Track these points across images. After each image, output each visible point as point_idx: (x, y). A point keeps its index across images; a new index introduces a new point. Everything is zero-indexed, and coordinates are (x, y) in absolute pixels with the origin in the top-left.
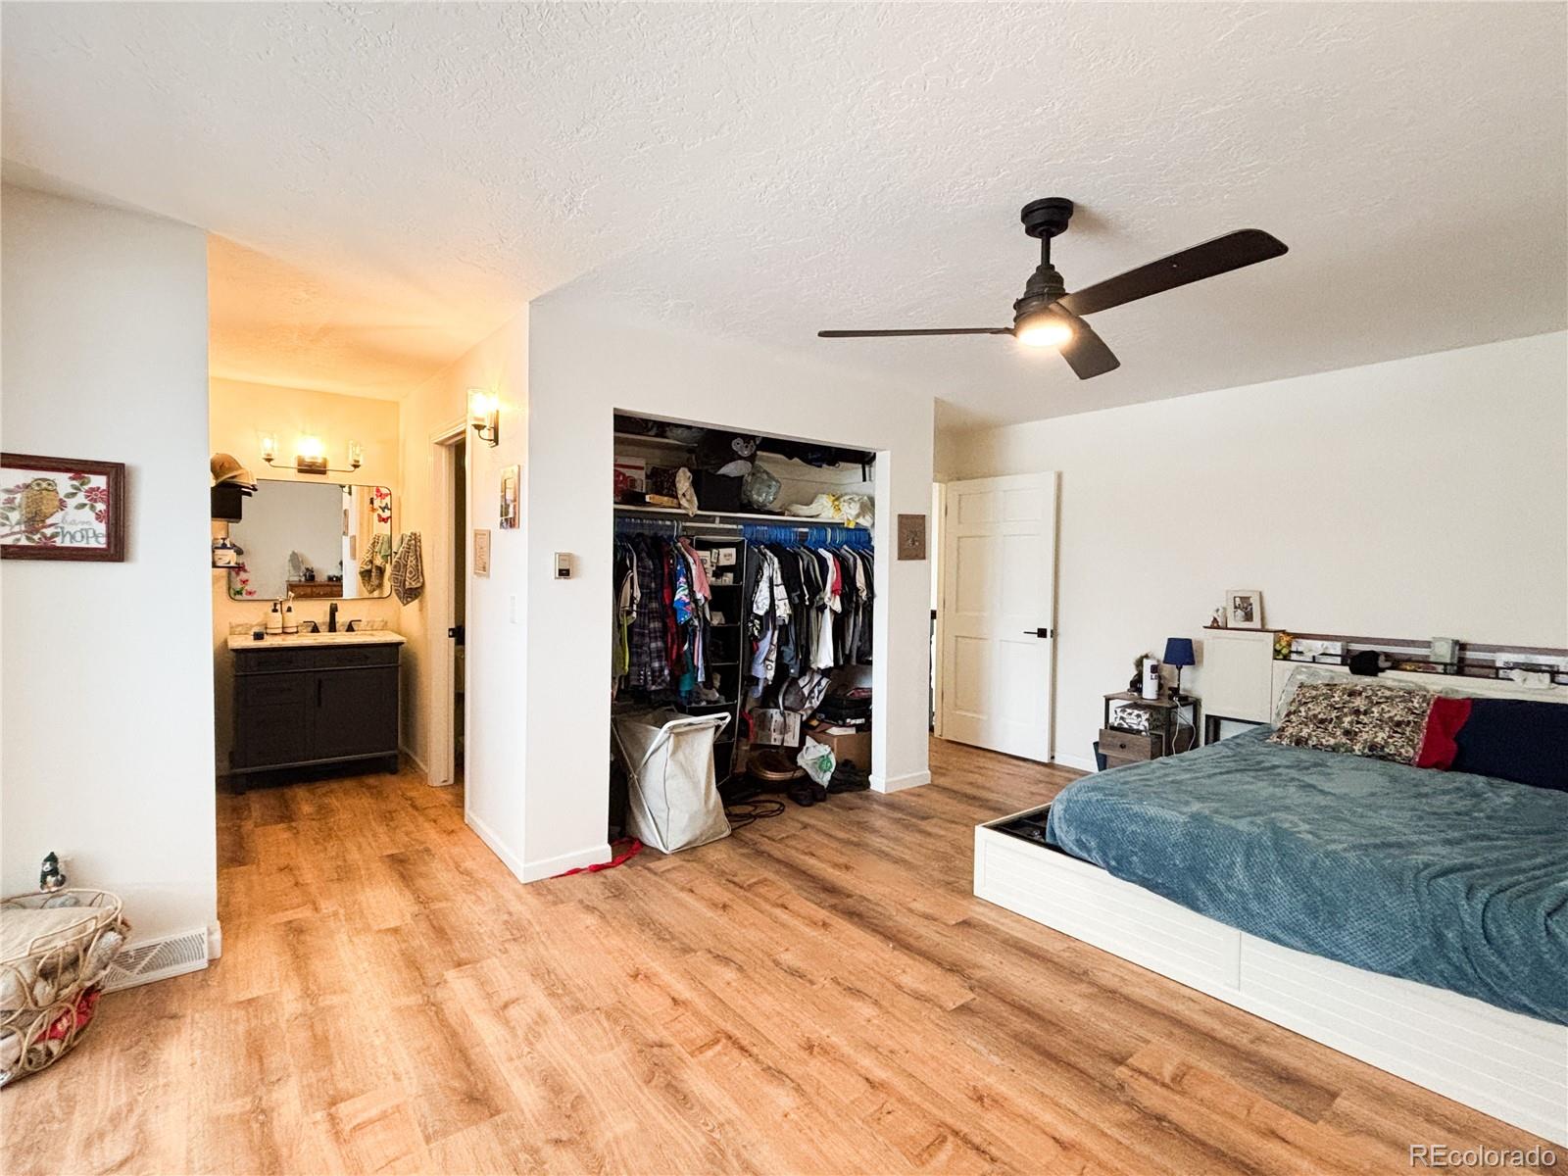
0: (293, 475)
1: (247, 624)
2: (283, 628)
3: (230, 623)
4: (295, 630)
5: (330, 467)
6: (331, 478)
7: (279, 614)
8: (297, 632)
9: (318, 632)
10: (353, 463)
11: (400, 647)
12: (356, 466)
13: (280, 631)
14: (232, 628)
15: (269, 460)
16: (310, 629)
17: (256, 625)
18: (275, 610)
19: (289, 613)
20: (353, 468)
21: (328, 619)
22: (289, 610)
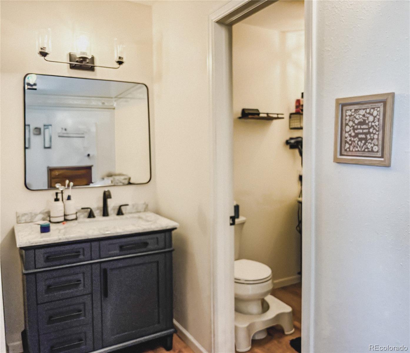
0: (65, 70)
1: (31, 213)
2: (65, 215)
3: (17, 213)
4: (74, 217)
5: (97, 63)
6: (99, 73)
7: (60, 203)
8: (76, 219)
9: (94, 217)
10: (118, 60)
11: (173, 232)
12: (120, 63)
13: (62, 219)
14: (18, 217)
15: (44, 54)
16: (86, 214)
17: (40, 213)
18: (57, 200)
19: (69, 201)
20: (117, 65)
21: (101, 204)
22: (69, 198)
